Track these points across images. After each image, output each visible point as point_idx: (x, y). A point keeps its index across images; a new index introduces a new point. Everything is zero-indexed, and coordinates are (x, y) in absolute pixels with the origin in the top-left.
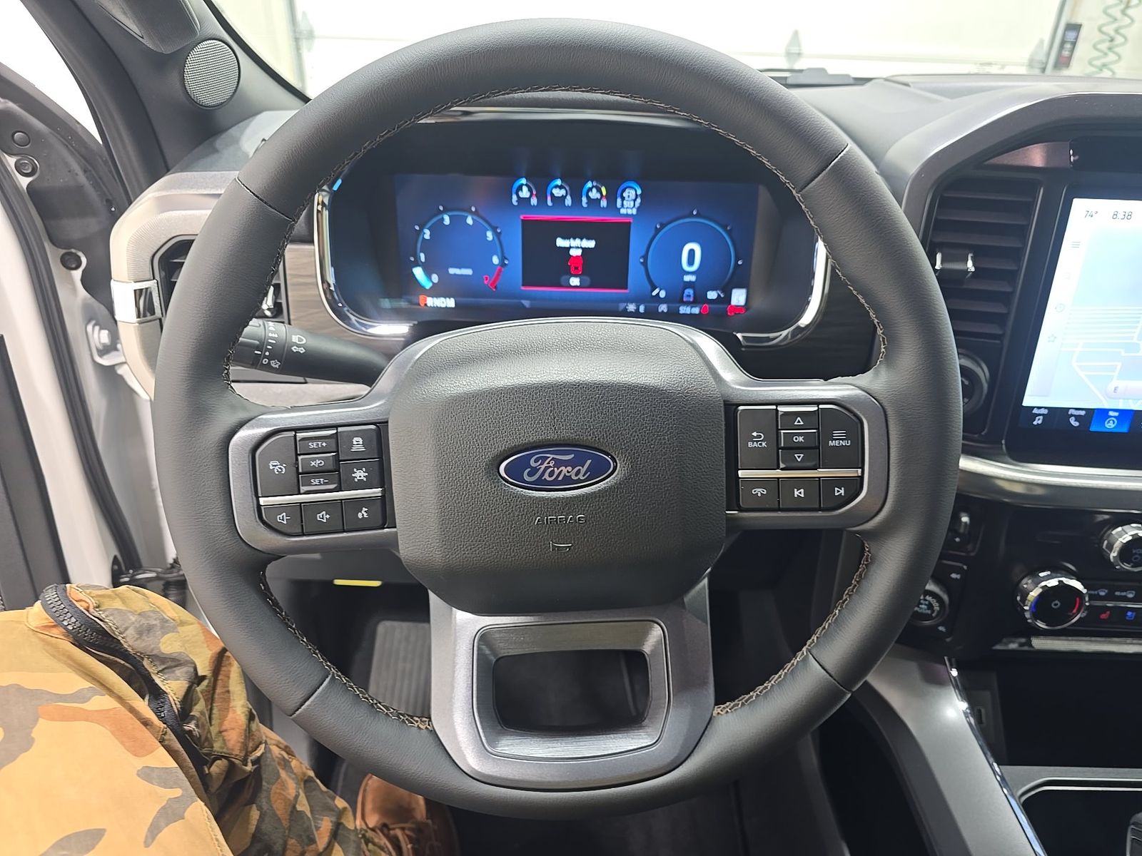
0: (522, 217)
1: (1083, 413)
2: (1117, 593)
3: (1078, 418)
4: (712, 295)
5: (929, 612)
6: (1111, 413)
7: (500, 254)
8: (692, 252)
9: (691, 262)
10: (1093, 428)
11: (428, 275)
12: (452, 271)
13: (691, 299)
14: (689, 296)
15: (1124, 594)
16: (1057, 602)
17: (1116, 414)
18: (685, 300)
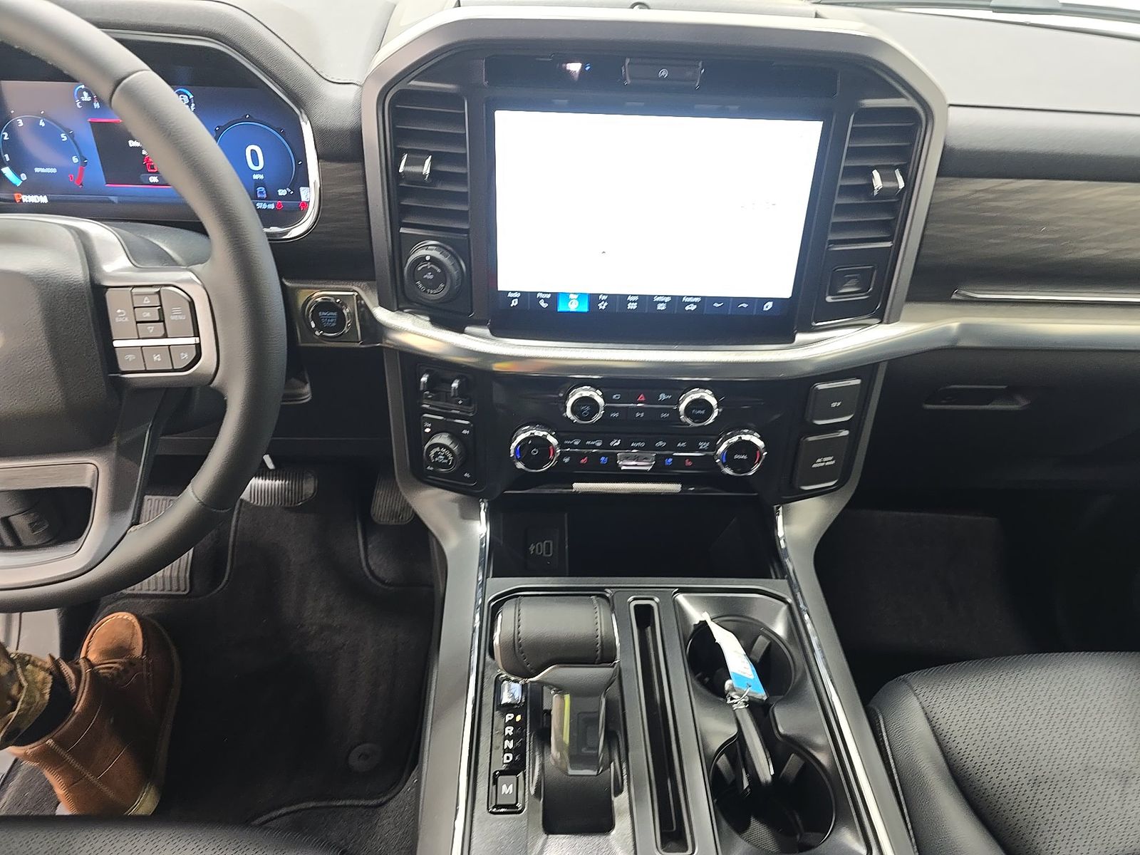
0: (89, 120)
1: (549, 296)
2: (588, 443)
3: (546, 300)
4: (282, 192)
5: (446, 461)
6: (571, 296)
7: (78, 153)
8: (253, 153)
9: (256, 162)
10: (561, 308)
11: (17, 174)
12: (37, 170)
13: (265, 196)
14: (261, 193)
15: (593, 443)
16: (535, 450)
17: (576, 296)
18: (259, 196)
